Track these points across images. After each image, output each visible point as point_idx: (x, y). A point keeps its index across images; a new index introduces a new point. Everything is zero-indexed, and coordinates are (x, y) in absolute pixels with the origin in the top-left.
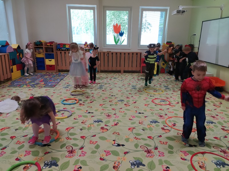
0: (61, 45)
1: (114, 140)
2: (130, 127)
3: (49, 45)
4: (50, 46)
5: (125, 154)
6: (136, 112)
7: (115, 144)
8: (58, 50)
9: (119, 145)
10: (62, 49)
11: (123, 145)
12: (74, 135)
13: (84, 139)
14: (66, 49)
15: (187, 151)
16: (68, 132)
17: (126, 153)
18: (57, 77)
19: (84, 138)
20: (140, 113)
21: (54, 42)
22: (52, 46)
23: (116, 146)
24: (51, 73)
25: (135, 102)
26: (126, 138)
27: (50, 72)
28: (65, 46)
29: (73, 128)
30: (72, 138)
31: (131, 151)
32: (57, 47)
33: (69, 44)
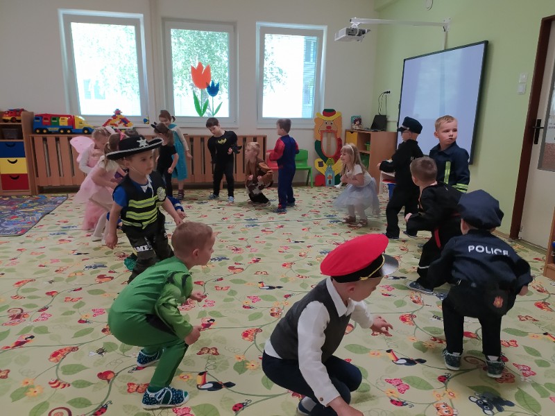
0: (46, 119)
1: (201, 374)
2: (246, 329)
3: (9, 118)
4: (12, 121)
5: (235, 410)
6: (260, 285)
7: (204, 383)
8: (38, 133)
9: (217, 386)
10: (47, 130)
11: (229, 385)
12: (79, 370)
13: (109, 381)
14: (60, 130)
15: (404, 379)
16: (58, 365)
17: (238, 408)
18: (32, 207)
19: (110, 377)
20: (271, 288)
21: (23, 110)
22: (19, 121)
23: (209, 389)
24: (17, 196)
25: (257, 261)
26: (237, 361)
27: (14, 194)
28: (58, 122)
29: (74, 349)
30: (70, 382)
31: (254, 399)
32: (32, 123)
33: (67, 116)
